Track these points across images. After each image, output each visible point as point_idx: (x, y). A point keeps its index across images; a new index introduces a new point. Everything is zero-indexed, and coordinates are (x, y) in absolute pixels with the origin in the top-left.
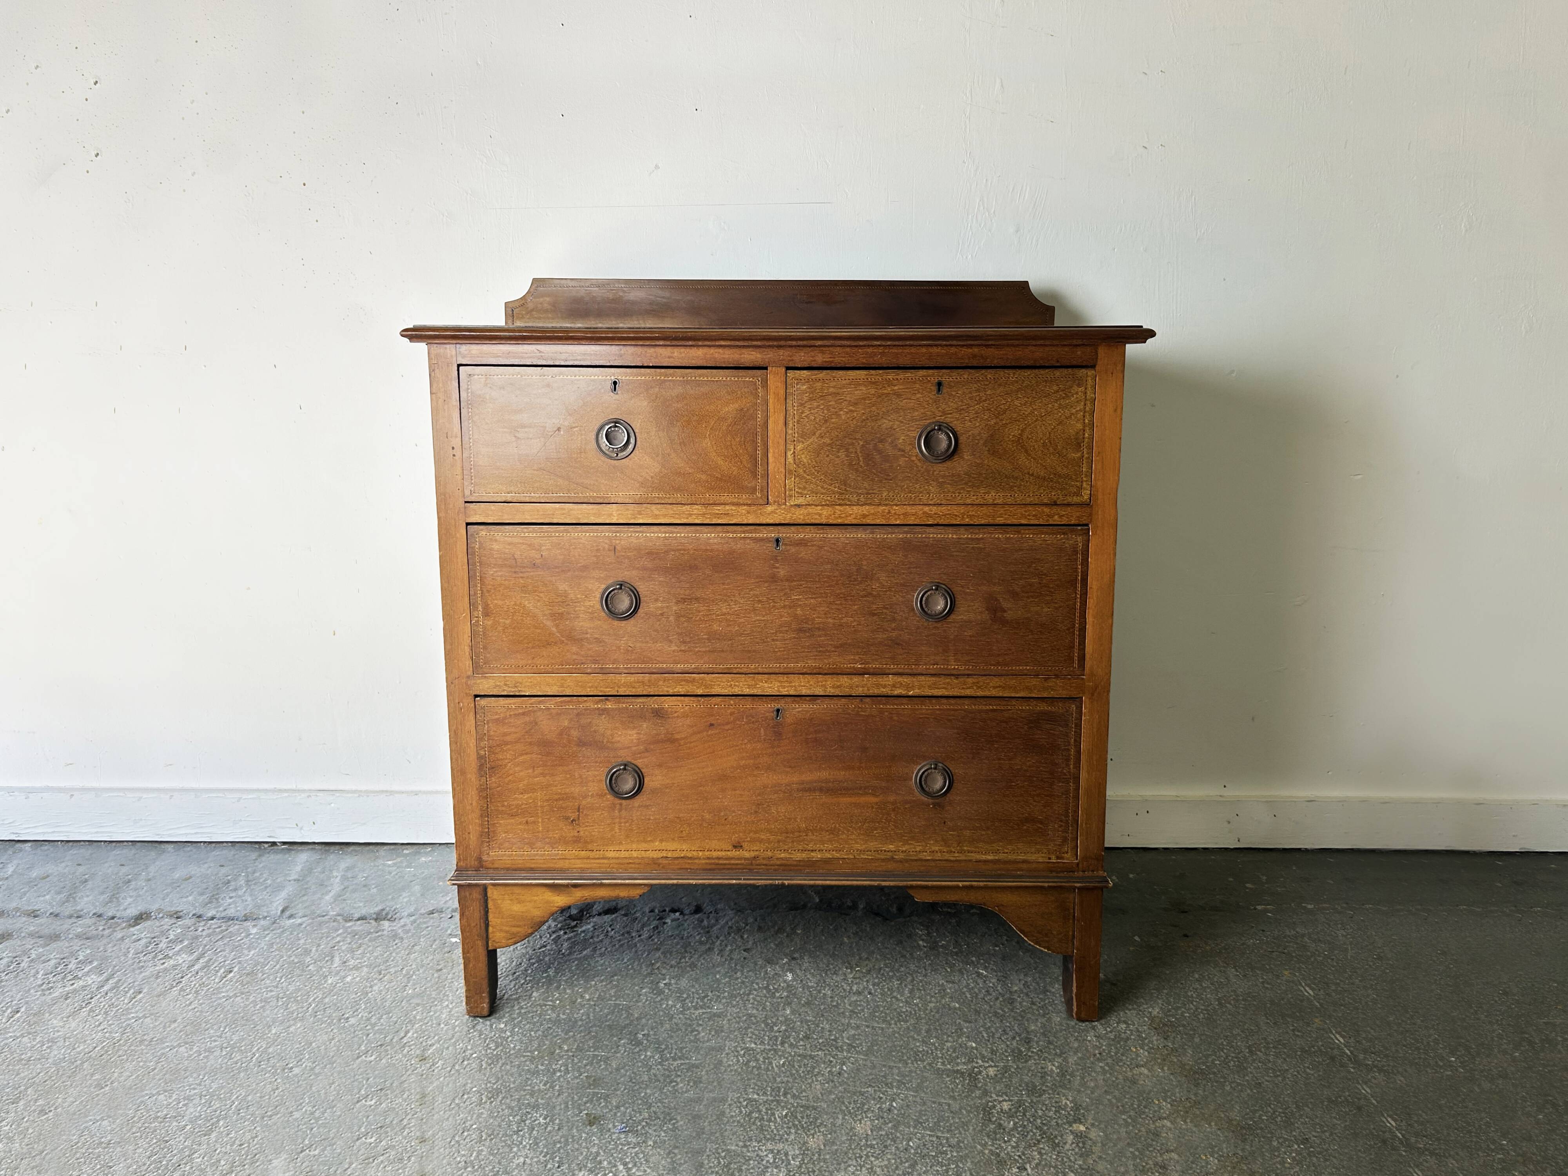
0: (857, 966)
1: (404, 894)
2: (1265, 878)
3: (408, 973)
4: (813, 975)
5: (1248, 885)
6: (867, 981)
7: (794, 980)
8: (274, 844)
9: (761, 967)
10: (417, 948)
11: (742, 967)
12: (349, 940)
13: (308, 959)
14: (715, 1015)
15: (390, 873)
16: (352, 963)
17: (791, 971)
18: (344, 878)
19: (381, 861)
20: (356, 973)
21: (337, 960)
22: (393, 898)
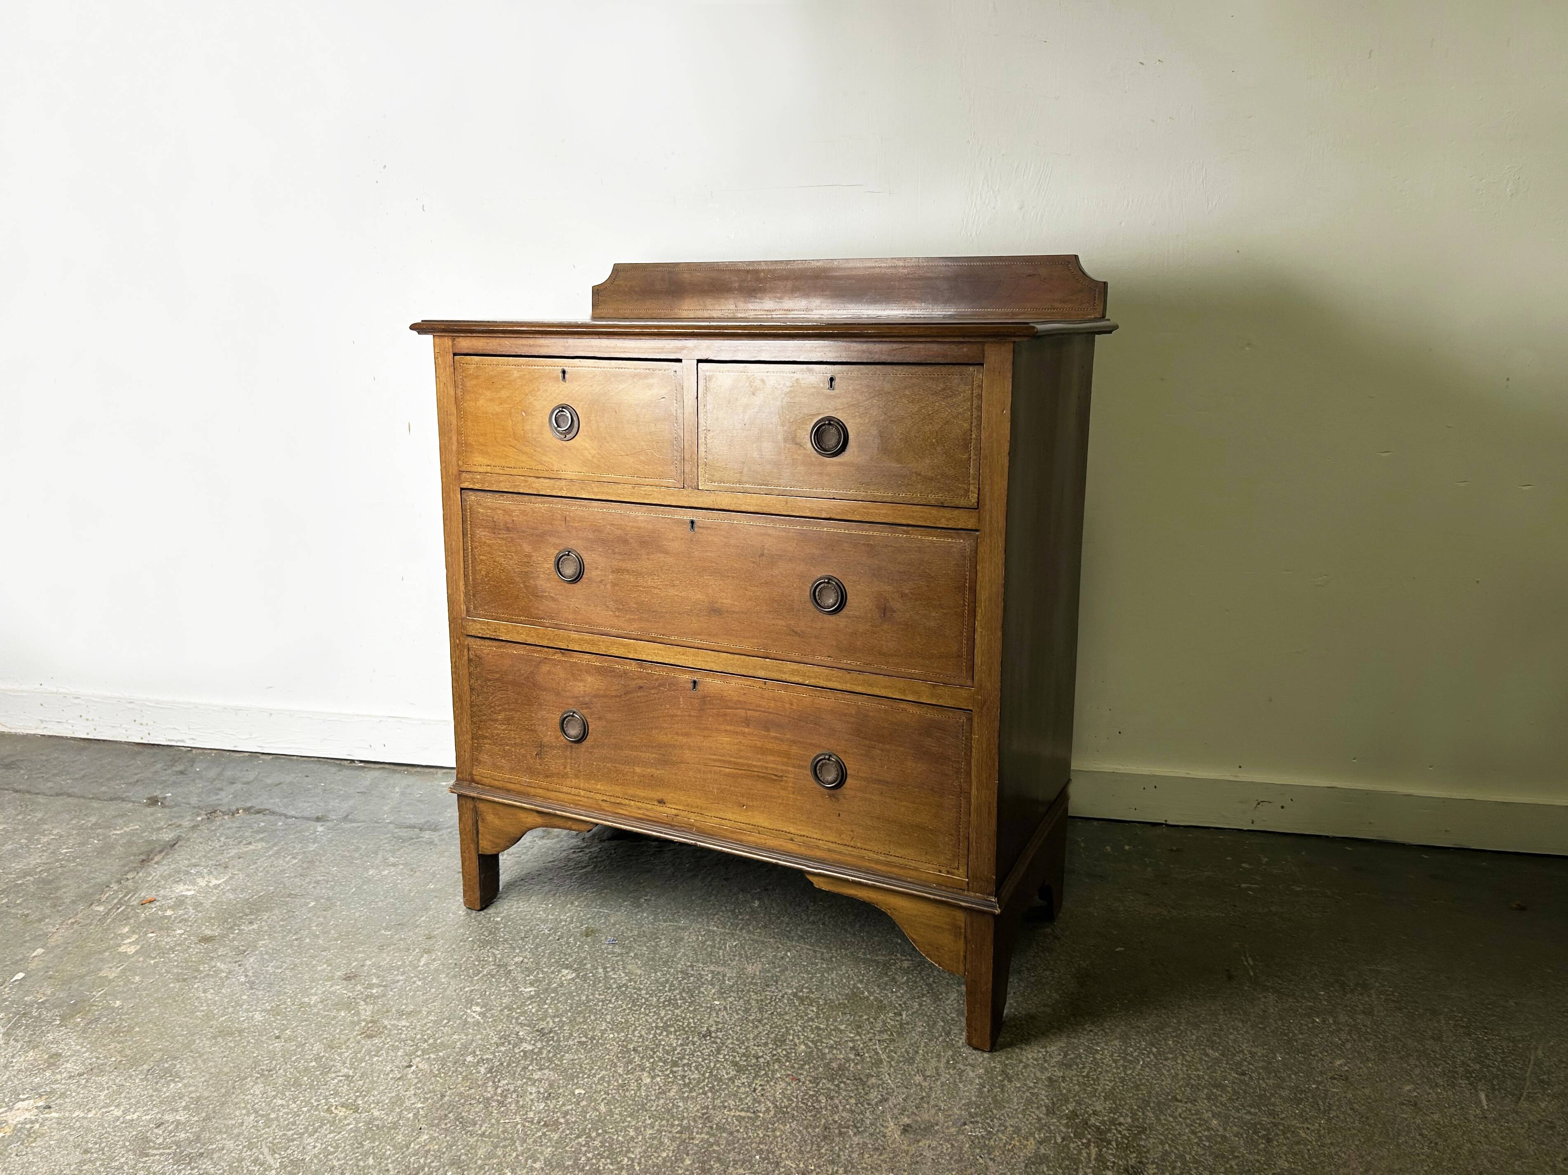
0: (821, 900)
1: (449, 810)
2: (1266, 860)
3: (434, 872)
4: (778, 905)
5: (1244, 865)
6: (825, 914)
7: (759, 906)
8: (353, 761)
9: (734, 894)
10: (446, 854)
11: (718, 891)
12: (393, 843)
13: (357, 855)
14: (679, 928)
15: (442, 792)
16: (392, 860)
17: (759, 899)
18: (403, 794)
19: (436, 782)
20: (393, 869)
21: (380, 856)
22: (439, 813)
